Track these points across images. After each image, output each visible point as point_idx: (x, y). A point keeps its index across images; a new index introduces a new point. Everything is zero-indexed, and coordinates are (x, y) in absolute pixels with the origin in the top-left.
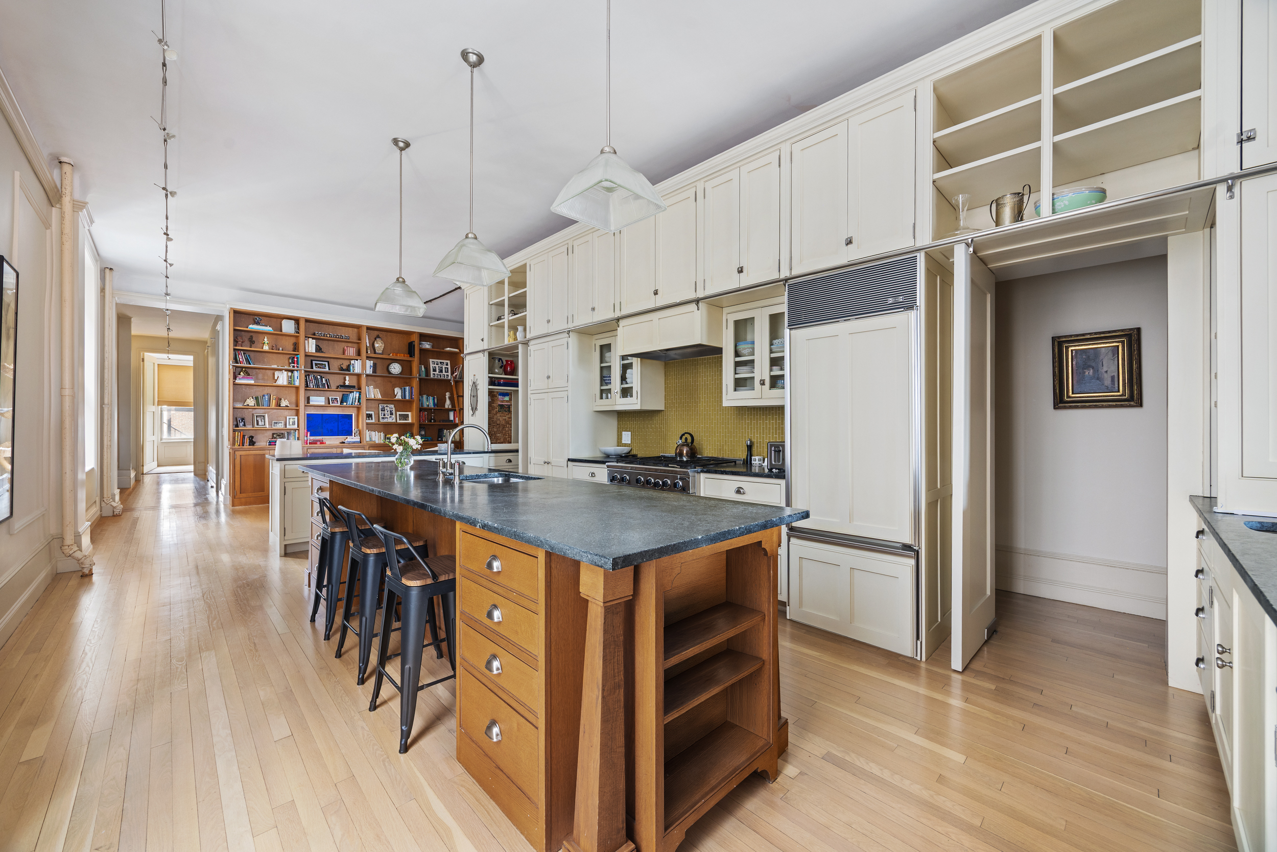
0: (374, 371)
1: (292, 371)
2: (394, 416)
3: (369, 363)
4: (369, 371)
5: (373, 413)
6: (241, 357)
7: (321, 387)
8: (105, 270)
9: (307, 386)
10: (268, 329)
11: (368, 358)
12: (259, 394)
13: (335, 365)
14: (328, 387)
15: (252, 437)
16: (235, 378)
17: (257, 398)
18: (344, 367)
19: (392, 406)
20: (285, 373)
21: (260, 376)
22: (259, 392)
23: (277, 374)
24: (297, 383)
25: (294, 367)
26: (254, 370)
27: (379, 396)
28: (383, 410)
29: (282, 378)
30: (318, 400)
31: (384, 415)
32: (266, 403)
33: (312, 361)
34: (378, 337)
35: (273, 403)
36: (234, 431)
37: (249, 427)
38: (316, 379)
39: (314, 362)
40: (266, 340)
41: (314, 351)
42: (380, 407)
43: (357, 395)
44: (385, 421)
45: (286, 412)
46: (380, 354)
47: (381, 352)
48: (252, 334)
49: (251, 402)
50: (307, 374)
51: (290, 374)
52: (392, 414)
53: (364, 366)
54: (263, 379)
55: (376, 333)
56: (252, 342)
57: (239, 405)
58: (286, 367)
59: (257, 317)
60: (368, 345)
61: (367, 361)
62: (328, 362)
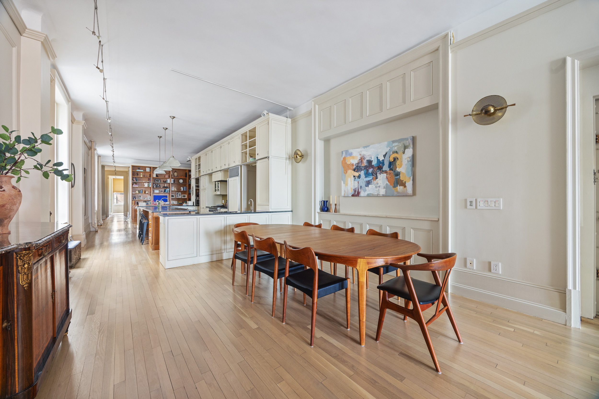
0: (174, 182)
1: (149, 183)
2: (181, 196)
3: (172, 180)
4: (172, 182)
5: (174, 195)
6: (134, 179)
7: (157, 187)
8: (99, 156)
9: (153, 187)
10: (142, 171)
11: (172, 178)
12: (139, 190)
13: (162, 180)
14: (160, 187)
15: (138, 202)
16: (133, 185)
17: (139, 191)
18: (165, 181)
19: (180, 193)
20: (147, 183)
21: (140, 184)
22: (139, 189)
23: (145, 184)
24: (150, 186)
25: (149, 181)
26: (138, 183)
27: (176, 190)
28: (177, 194)
29: (146, 185)
30: (157, 191)
31: (178, 196)
32: (141, 192)
33: (155, 179)
34: (175, 171)
35: (144, 192)
36: (132, 200)
37: (137, 199)
38: (156, 185)
39: (156, 180)
40: (141, 174)
41: (155, 177)
42: (176, 193)
43: (169, 190)
44: (178, 197)
45: (148, 195)
46: (176, 177)
47: (176, 176)
48: (137, 172)
49: (137, 192)
50: (153, 183)
51: (148, 184)
52: (180, 195)
53: (171, 181)
54: (141, 185)
55: (175, 170)
56: (137, 174)
57: (134, 193)
58: (147, 182)
59: (139, 168)
60: (172, 174)
61: (172, 179)
62: (160, 180)
